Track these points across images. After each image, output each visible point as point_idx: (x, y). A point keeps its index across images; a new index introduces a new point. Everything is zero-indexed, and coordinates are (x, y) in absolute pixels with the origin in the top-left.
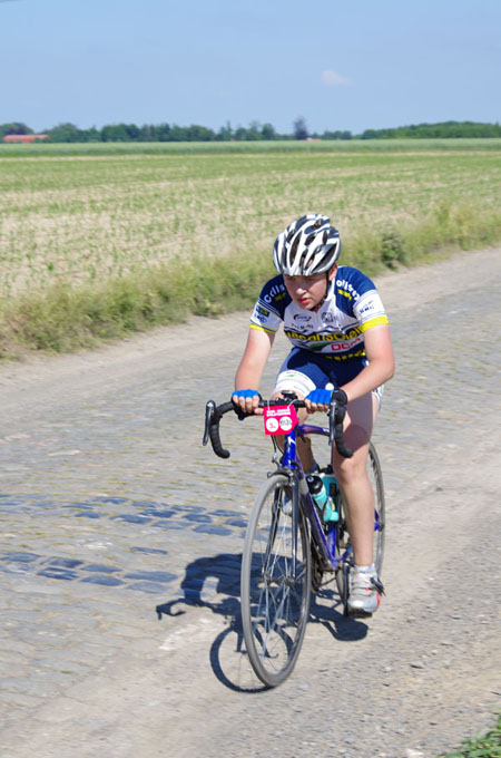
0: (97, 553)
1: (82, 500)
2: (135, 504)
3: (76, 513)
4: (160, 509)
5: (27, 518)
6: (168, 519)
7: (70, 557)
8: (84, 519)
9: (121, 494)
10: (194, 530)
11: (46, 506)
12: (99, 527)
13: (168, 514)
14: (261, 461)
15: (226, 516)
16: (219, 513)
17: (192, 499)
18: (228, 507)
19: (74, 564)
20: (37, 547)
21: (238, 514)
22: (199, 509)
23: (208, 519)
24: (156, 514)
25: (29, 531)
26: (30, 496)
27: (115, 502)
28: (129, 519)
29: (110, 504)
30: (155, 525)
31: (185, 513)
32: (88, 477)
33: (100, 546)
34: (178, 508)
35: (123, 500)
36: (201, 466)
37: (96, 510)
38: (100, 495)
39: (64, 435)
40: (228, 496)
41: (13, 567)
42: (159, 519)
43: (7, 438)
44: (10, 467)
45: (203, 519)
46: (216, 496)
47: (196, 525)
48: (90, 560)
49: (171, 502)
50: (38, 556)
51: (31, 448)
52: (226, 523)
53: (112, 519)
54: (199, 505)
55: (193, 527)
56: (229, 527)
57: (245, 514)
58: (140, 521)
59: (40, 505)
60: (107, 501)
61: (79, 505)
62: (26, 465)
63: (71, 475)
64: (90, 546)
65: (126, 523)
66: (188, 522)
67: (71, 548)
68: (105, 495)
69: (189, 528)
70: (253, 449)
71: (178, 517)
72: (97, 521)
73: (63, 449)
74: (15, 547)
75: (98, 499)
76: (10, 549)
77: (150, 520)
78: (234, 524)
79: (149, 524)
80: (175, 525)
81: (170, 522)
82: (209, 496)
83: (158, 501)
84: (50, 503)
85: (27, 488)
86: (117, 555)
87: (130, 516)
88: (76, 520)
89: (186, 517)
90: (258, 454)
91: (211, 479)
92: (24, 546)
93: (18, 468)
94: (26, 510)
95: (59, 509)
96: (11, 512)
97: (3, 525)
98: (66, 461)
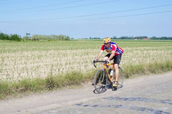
0: (166, 110)
1: (162, 100)
5: (152, 103)
7: (160, 110)
8: (163, 103)
9: (170, 99)
12: (166, 105)
19: (161, 111)
20: (154, 108)
25: (152, 105)
26: (152, 99)
27: (169, 101)
29: (167, 101)
32: (163, 96)
33: (166, 108)
35: (170, 100)
37: (165, 102)
38: (165, 99)
39: (157, 88)
41: (149, 111)
44: (147, 94)
48: (164, 111)
50: (154, 110)
51: (151, 90)
53: (168, 103)
59: (154, 100)
60: (167, 100)
62: (151, 93)
63: (160, 95)
64: (164, 108)
65: (171, 104)
67: (160, 109)
73: (157, 91)
74: (150, 108)
76: (148, 108)
84: (156, 100)
85: (151, 97)
86: (170, 110)
88: (161, 103)
92: (151, 108)
93: (149, 94)
94: (151, 101)
95: (158, 101)
96: (148, 101)
97: (147, 104)
98: (158, 93)
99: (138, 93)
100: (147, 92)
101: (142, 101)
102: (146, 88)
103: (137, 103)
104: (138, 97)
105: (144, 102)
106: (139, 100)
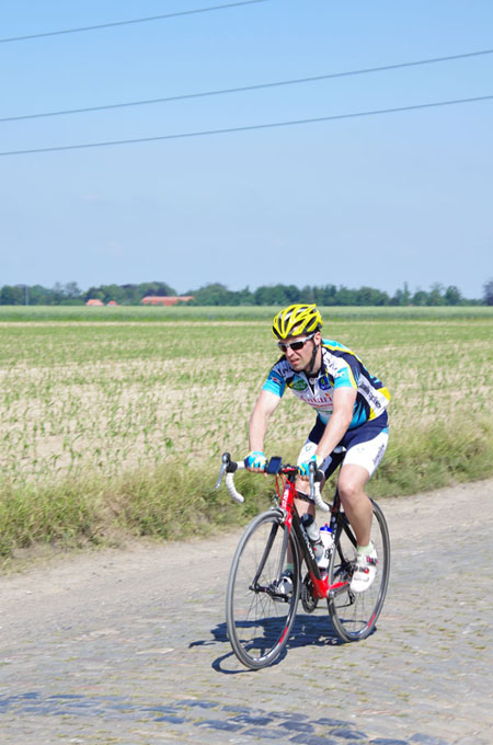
1: (165, 703)
2: (226, 709)
3: (156, 717)
4: (253, 716)
5: (100, 722)
6: (262, 727)
8: (165, 724)
9: (212, 698)
10: (292, 740)
11: (123, 708)
12: (180, 734)
13: (264, 721)
14: (381, 665)
15: (330, 725)
16: (322, 721)
17: (295, 705)
18: (336, 715)
21: (346, 724)
22: (301, 717)
23: (309, 728)
24: (249, 721)
25: (99, 736)
26: (105, 698)
27: (203, 706)
28: (218, 726)
29: (197, 708)
30: (247, 733)
31: (282, 721)
32: (178, 678)
34: (277, 716)
35: (213, 705)
36: (311, 670)
37: (179, 714)
38: (187, 698)
39: (159, 632)
40: (337, 703)
42: (252, 726)
43: (92, 634)
44: (89, 666)
45: (304, 727)
46: (322, 703)
47: (294, 734)
49: (269, 708)
51: (118, 645)
52: (330, 733)
53: (196, 724)
54: (302, 713)
55: (291, 737)
56: (332, 738)
57: (354, 724)
58: (230, 728)
59: (117, 708)
60: (194, 705)
61: (160, 709)
62: (109, 664)
63: (158, 675)
65: (214, 730)
66: (285, 730)
68: (194, 698)
69: (286, 738)
70: (374, 652)
71: (275, 725)
72: (178, 727)
73: (153, 646)
75: (184, 702)
77: (241, 727)
78: (339, 735)
79: (239, 732)
80: (270, 733)
81: (263, 730)
82: (315, 702)
83: (255, 706)
84: (129, 705)
85: (105, 689)
87: (217, 722)
88: (155, 725)
89: (285, 725)
90: (379, 657)
91: (318, 683)
93: (101, 666)
94: (99, 713)
95: (138, 713)
96: (80, 714)
97: (70, 729)
98: (155, 660)
99: (31, 665)
100: (90, 660)
101: (45, 712)
102: (87, 633)
103: (14, 725)
104: (26, 691)
105: (56, 720)
106: (28, 710)
